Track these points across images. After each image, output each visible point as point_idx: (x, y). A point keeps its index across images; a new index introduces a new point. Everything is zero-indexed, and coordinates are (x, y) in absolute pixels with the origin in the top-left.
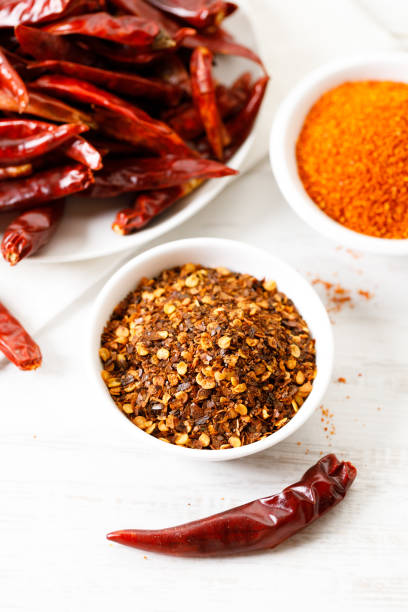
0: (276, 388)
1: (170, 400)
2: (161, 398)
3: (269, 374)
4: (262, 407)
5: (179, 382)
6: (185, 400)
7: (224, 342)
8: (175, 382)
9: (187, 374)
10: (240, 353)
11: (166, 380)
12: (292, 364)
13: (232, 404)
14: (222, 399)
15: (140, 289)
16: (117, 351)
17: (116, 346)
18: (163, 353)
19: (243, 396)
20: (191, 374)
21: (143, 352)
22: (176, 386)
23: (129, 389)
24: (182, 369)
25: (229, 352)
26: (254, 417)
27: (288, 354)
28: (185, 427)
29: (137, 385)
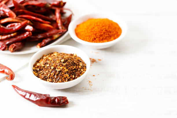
0: (76, 71)
1: (50, 75)
2: (48, 75)
3: (74, 68)
4: (72, 75)
5: (52, 71)
6: (53, 75)
7: (62, 61)
8: (51, 71)
9: (54, 69)
10: (66, 63)
11: (49, 71)
12: (80, 67)
13: (65, 74)
14: (62, 73)
15: (43, 56)
16: (37, 68)
17: (37, 67)
18: (48, 65)
19: (67, 72)
20: (55, 68)
21: (43, 66)
22: (51, 72)
23: (40, 75)
24: (52, 68)
25: (64, 62)
26: (71, 77)
27: (79, 65)
28: (53, 81)
29: (42, 73)
